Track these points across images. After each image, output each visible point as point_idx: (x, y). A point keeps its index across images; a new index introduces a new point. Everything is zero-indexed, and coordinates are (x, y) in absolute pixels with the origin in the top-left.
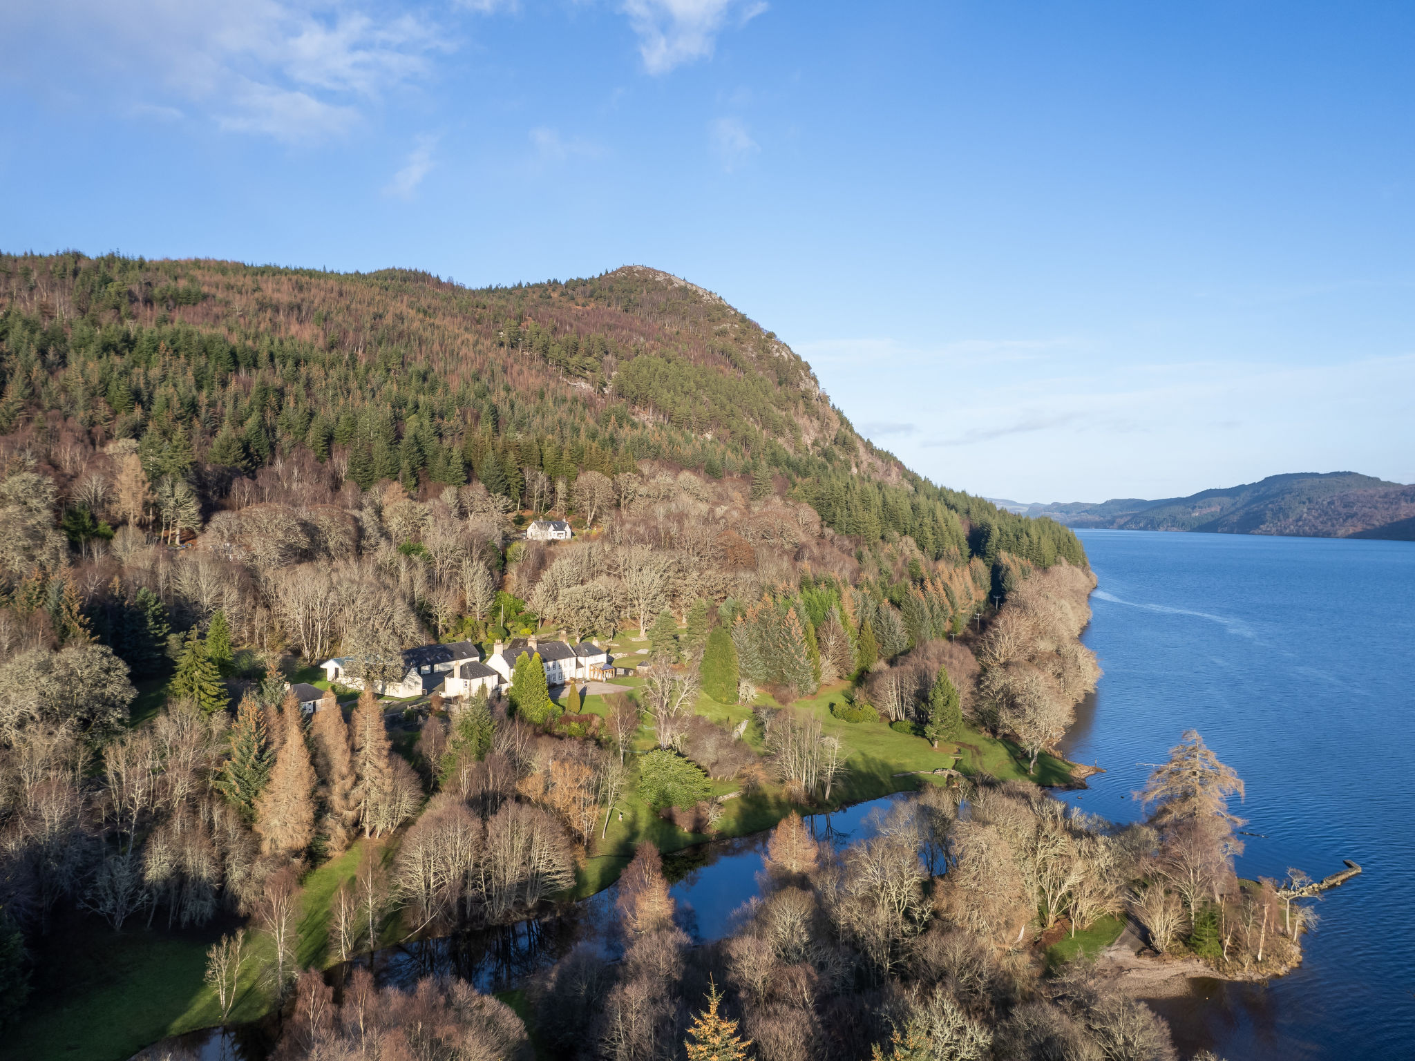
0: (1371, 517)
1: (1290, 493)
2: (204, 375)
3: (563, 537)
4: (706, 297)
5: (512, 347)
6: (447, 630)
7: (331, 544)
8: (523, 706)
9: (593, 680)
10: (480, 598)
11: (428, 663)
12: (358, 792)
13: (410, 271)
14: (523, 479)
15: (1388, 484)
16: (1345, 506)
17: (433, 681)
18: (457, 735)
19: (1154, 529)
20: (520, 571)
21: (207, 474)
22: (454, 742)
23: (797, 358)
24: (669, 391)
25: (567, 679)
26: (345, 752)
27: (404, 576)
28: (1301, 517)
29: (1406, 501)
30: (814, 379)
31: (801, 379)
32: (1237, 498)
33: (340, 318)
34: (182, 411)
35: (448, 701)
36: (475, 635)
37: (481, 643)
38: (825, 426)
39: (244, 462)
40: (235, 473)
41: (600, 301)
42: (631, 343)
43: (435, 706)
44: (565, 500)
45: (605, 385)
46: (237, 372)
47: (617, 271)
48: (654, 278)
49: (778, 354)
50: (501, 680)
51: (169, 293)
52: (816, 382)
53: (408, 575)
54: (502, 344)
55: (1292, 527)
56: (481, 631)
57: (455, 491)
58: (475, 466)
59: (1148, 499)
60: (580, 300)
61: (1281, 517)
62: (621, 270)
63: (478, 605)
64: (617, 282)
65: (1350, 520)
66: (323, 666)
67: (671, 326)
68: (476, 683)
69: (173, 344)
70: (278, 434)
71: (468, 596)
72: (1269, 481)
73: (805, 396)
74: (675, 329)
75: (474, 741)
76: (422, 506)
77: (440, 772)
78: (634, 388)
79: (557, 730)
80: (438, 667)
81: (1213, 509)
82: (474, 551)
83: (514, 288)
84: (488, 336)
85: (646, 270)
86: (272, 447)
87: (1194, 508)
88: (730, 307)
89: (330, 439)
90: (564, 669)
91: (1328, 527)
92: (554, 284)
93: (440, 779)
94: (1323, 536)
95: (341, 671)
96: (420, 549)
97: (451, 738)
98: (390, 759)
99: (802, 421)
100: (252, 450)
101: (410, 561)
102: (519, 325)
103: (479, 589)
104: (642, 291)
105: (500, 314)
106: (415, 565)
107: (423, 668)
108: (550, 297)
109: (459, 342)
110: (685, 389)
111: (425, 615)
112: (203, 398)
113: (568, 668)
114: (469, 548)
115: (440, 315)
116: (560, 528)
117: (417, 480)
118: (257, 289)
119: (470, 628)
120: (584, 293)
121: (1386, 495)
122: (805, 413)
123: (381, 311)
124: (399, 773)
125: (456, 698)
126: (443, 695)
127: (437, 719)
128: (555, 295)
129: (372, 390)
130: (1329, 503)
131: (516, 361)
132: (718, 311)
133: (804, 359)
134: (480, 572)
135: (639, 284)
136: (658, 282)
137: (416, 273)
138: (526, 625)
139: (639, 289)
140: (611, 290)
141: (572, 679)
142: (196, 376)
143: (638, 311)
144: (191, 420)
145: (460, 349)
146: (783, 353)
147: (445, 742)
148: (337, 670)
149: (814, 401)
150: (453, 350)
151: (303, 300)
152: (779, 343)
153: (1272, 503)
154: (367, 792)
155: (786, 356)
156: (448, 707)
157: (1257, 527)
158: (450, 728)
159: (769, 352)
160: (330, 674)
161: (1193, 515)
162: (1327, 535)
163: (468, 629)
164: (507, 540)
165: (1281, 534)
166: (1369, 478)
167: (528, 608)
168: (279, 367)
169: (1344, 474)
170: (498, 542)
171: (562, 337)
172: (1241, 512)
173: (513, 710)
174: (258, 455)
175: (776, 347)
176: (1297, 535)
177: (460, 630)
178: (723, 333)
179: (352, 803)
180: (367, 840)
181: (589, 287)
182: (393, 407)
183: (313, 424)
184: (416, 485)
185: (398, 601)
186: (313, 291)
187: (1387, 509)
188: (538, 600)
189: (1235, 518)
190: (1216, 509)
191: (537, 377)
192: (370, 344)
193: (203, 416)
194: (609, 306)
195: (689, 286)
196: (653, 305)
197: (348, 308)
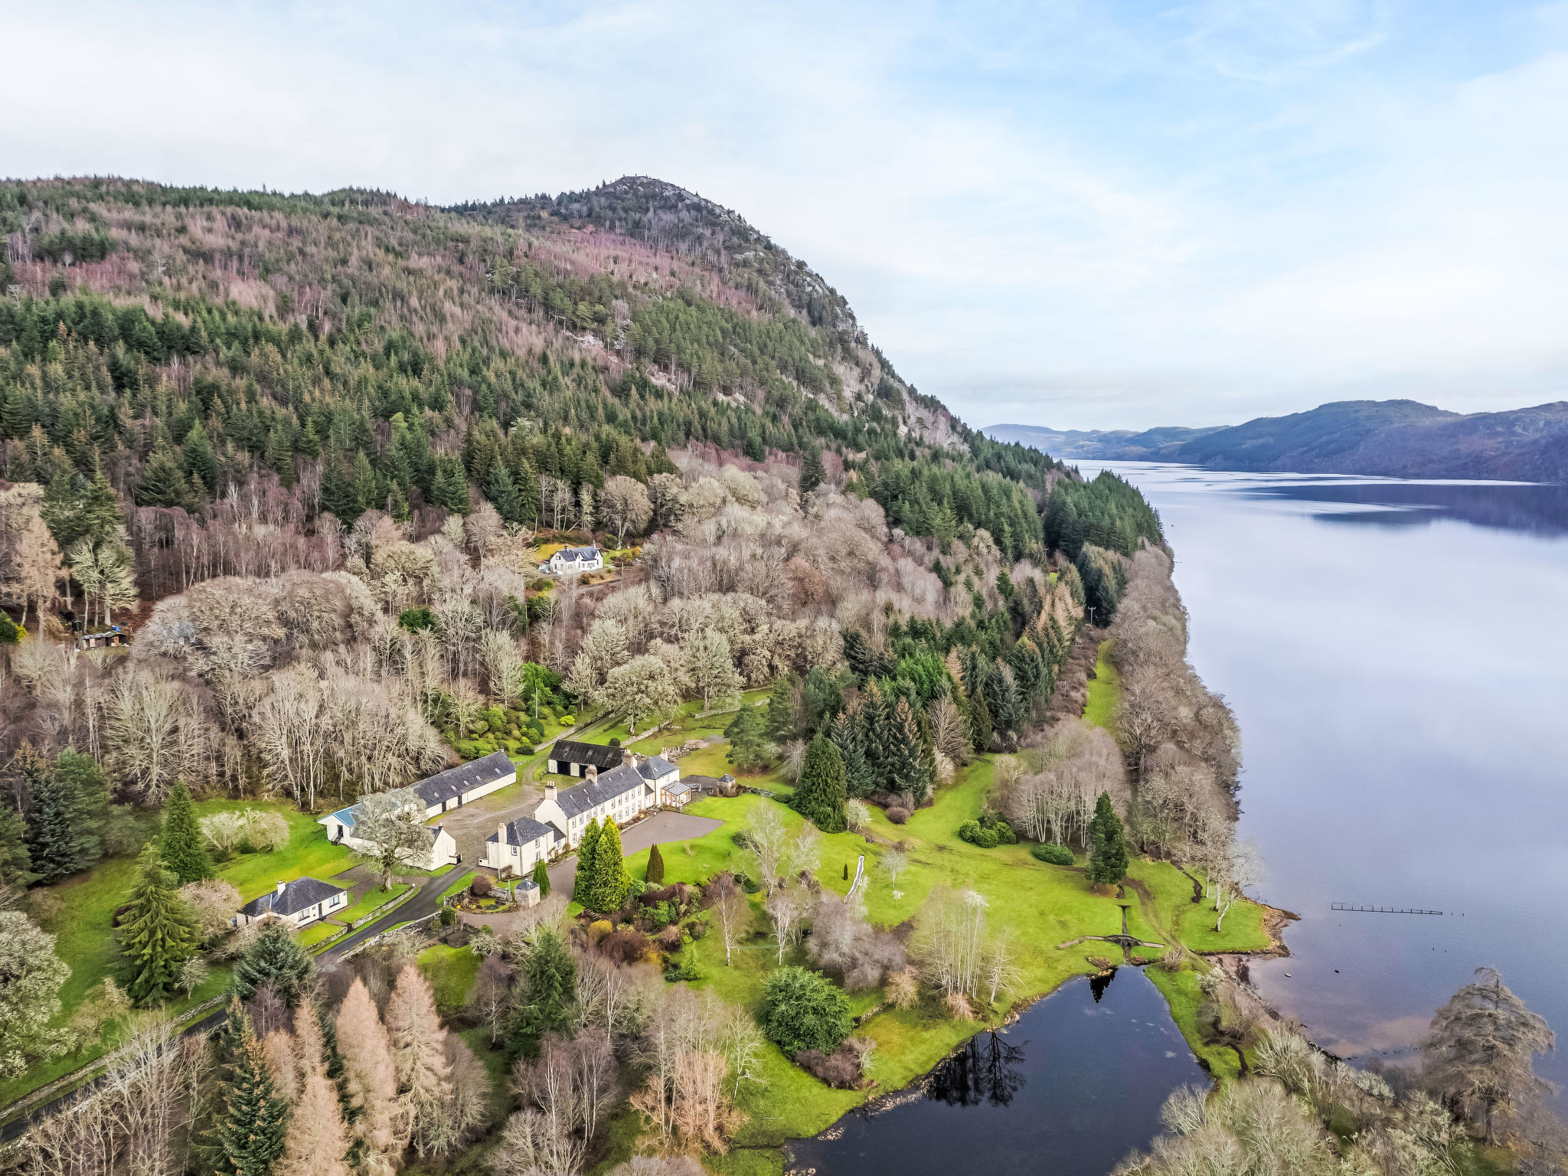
3: (595, 569)
4: (725, 217)
5: (504, 293)
6: (471, 732)
9: (666, 809)
11: (454, 794)
13: (371, 190)
14: (539, 491)
15: (1445, 413)
23: (832, 291)
24: (692, 344)
27: (410, 663)
30: (851, 316)
31: (837, 317)
33: (291, 267)
34: (98, 426)
36: (505, 731)
38: (866, 372)
41: (599, 224)
44: (591, 514)
45: (617, 339)
46: (168, 361)
47: (618, 184)
48: (661, 192)
49: (811, 288)
52: (854, 319)
53: (415, 661)
54: (491, 292)
56: (512, 724)
57: (461, 522)
60: (576, 221)
62: (623, 182)
64: (617, 196)
67: (685, 257)
68: (529, 849)
69: (76, 323)
73: (842, 339)
74: (689, 261)
76: (422, 548)
78: (653, 343)
83: (494, 205)
84: (473, 281)
85: (653, 183)
88: (752, 229)
89: (295, 452)
92: (544, 199)
95: (346, 830)
96: (428, 619)
99: (840, 370)
102: (510, 264)
105: (486, 250)
108: (539, 217)
109: (441, 292)
110: (711, 339)
111: (441, 719)
115: (414, 253)
116: (590, 554)
117: (411, 505)
118: (182, 230)
120: (579, 211)
122: (843, 359)
128: (544, 214)
131: (510, 313)
132: (738, 234)
133: (839, 293)
135: (643, 199)
136: (667, 197)
138: (567, 709)
139: (644, 207)
140: (611, 206)
141: (641, 811)
142: (113, 372)
143: (645, 238)
145: (443, 303)
146: (817, 287)
148: (340, 829)
149: (853, 345)
150: (435, 305)
151: (243, 243)
152: (810, 275)
155: (820, 291)
159: (800, 285)
163: (496, 725)
167: (567, 686)
170: (520, 594)
171: (563, 279)
175: (808, 279)
177: (487, 727)
178: (746, 265)
181: (584, 204)
182: (372, 400)
184: (410, 517)
186: (256, 229)
191: (538, 335)
192: (332, 304)
193: (128, 435)
194: (609, 229)
195: (703, 203)
196: (661, 226)
197: (301, 252)
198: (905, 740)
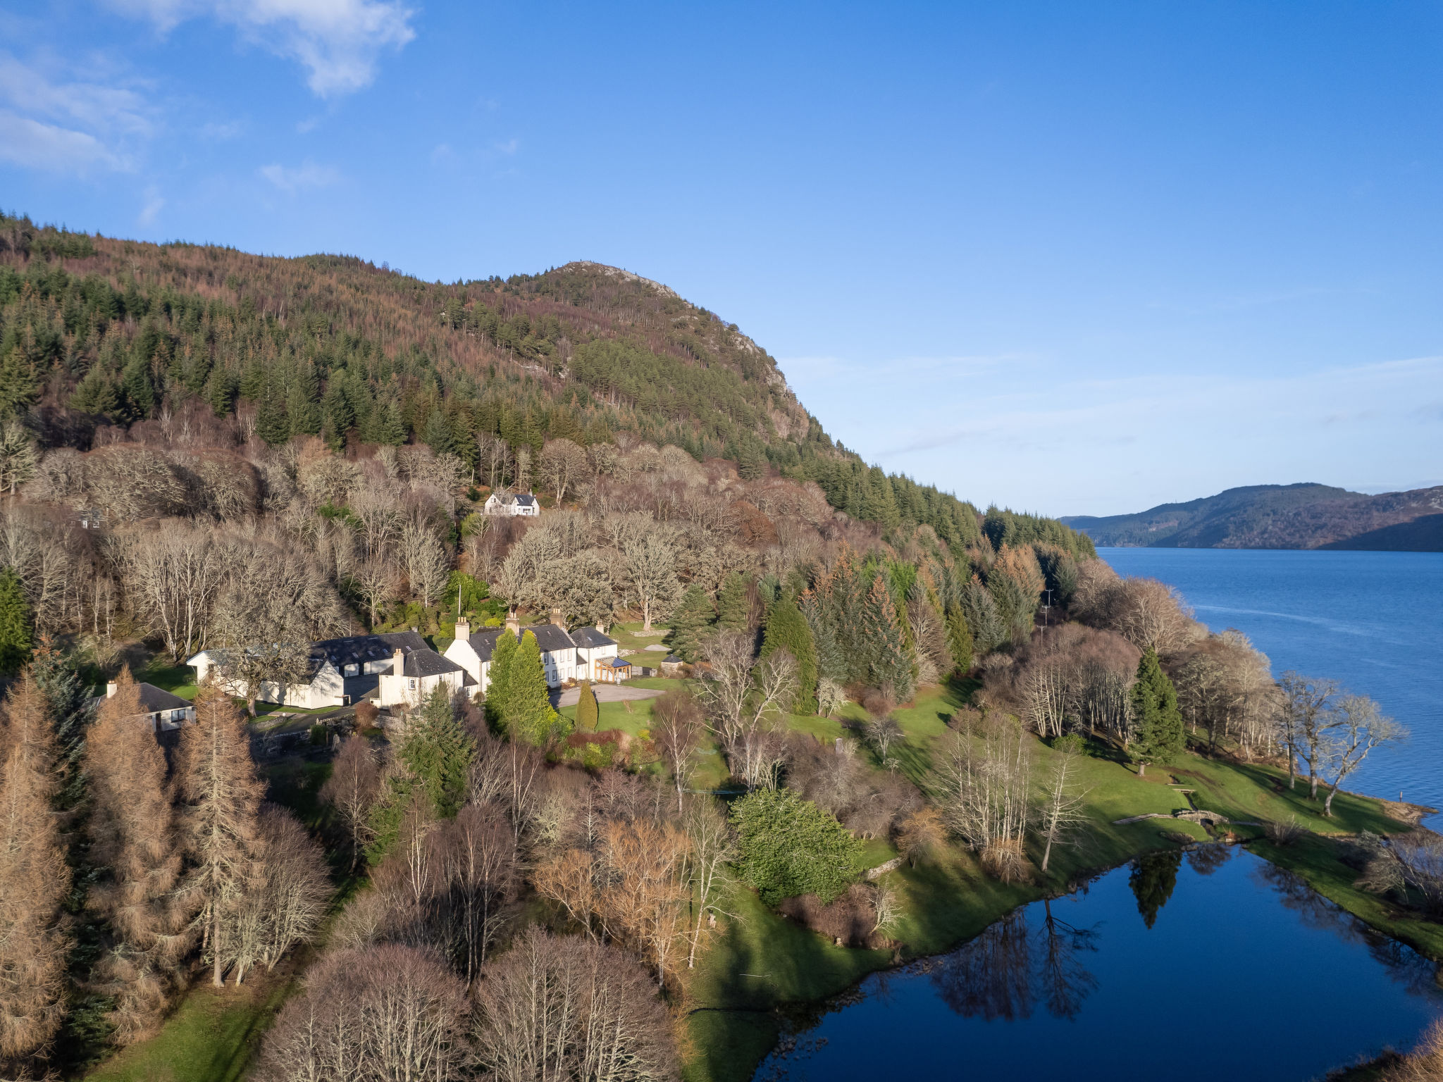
0: (1342, 528)
1: (1252, 505)
2: (77, 319)
3: (530, 513)
4: (661, 290)
5: (455, 327)
6: (383, 619)
7: (221, 500)
8: (510, 718)
9: (601, 682)
10: (427, 577)
11: (354, 661)
12: (190, 893)
13: (341, 256)
14: (477, 447)
15: (1354, 494)
16: (1313, 517)
17: (360, 686)
18: (401, 767)
19: (1109, 545)
20: (481, 546)
21: (62, 421)
22: (395, 781)
23: (763, 351)
24: (631, 377)
25: (565, 681)
26: (157, 806)
27: (322, 545)
28: (1266, 529)
29: (1378, 510)
30: (781, 374)
31: (768, 373)
32: (1196, 512)
33: (259, 284)
34: (39, 349)
35: (386, 711)
36: (423, 626)
37: (431, 637)
38: (796, 423)
39: (118, 412)
40: (100, 419)
41: (547, 296)
42: (585, 331)
43: (362, 720)
44: (530, 473)
45: (561, 369)
46: (122, 319)
47: (563, 267)
48: (603, 273)
49: (742, 347)
50: (468, 680)
51: (51, 246)
52: (783, 378)
53: (326, 543)
54: (443, 324)
55: (1257, 540)
56: (431, 620)
57: (393, 451)
58: (417, 430)
59: (1100, 516)
60: (526, 294)
61: (1245, 529)
62: (568, 266)
63: (427, 587)
64: (564, 277)
65: (1319, 531)
66: (190, 663)
67: (625, 320)
68: (431, 681)
69: (40, 286)
70: (167, 386)
71: (413, 574)
72: (1226, 493)
73: (773, 391)
74: (629, 323)
75: (434, 779)
76: (349, 465)
77: (368, 837)
78: (594, 371)
79: (565, 757)
80: (368, 667)
81: (1171, 524)
82: (419, 518)
84: (427, 314)
85: (595, 266)
86: (158, 400)
87: (1150, 523)
89: (234, 394)
90: (559, 665)
91: (1296, 539)
92: (497, 281)
93: (368, 852)
94: (1292, 548)
96: (346, 512)
97: (388, 774)
98: (259, 821)
99: (774, 416)
100: (129, 400)
101: (330, 526)
102: (463, 305)
103: (427, 564)
104: (591, 286)
105: (440, 294)
106: (338, 530)
107: (346, 668)
108: (493, 293)
109: (396, 315)
110: (649, 376)
111: (352, 599)
112: (70, 342)
113: (565, 663)
114: (413, 514)
115: (374, 291)
116: (526, 501)
117: (345, 441)
119: (415, 616)
120: (529, 288)
121: (1356, 505)
122: (775, 408)
123: (306, 282)
124: (283, 847)
125: (398, 706)
126: (377, 703)
127: (365, 739)
128: (498, 291)
129: (291, 347)
130: (1295, 515)
131: (460, 338)
132: (673, 305)
133: (769, 354)
134: (429, 542)
135: (587, 279)
136: (608, 277)
137: (347, 258)
138: (493, 614)
139: (588, 285)
140: (558, 284)
141: (571, 680)
142: (67, 319)
143: (588, 305)
144: (51, 363)
145: (396, 322)
146: (748, 346)
147: (377, 780)
148: (210, 667)
149: (782, 397)
150: (389, 324)
151: (216, 268)
152: (742, 336)
153: (1233, 515)
154: (212, 890)
155: (751, 349)
156: (384, 721)
157: (1220, 540)
158: (386, 755)
159: (732, 344)
160: (202, 674)
161: (1151, 530)
162: (1297, 547)
163: (412, 618)
164: (461, 512)
165: (1246, 547)
166: (1333, 489)
167: (495, 590)
168: (176, 318)
169: (1307, 485)
170: (450, 509)
171: (511, 318)
172: (1202, 526)
173: (494, 723)
174: (138, 408)
175: (740, 339)
176: (1264, 547)
177: (402, 619)
178: (682, 325)
179: (177, 918)
180: (216, 992)
181: (534, 284)
182: (316, 364)
183: (211, 375)
184: (342, 447)
185: (312, 573)
187: (1359, 519)
188: (507, 582)
189: (1195, 533)
190: (1173, 523)
191: (485, 355)
192: (293, 311)
193: (68, 360)
194: (556, 300)
195: (641, 280)
196: (605, 298)
197: (268, 277)
198: (882, 622)
